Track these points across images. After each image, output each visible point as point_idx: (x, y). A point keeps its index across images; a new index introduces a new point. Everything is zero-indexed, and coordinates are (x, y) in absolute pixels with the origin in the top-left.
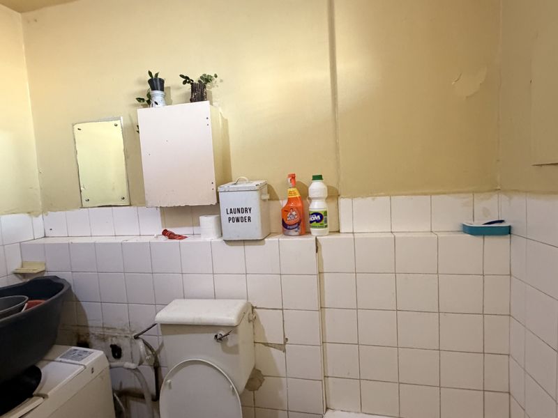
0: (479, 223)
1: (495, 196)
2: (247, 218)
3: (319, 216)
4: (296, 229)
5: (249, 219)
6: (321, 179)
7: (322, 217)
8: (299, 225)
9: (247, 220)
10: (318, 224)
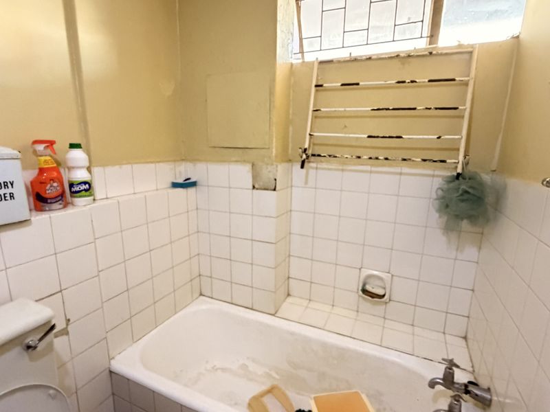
0: (181, 181)
1: (184, 163)
2: (8, 195)
3: (87, 185)
4: (60, 202)
5: (12, 196)
6: (81, 148)
7: (90, 185)
8: (62, 197)
9: (8, 198)
10: (88, 193)
